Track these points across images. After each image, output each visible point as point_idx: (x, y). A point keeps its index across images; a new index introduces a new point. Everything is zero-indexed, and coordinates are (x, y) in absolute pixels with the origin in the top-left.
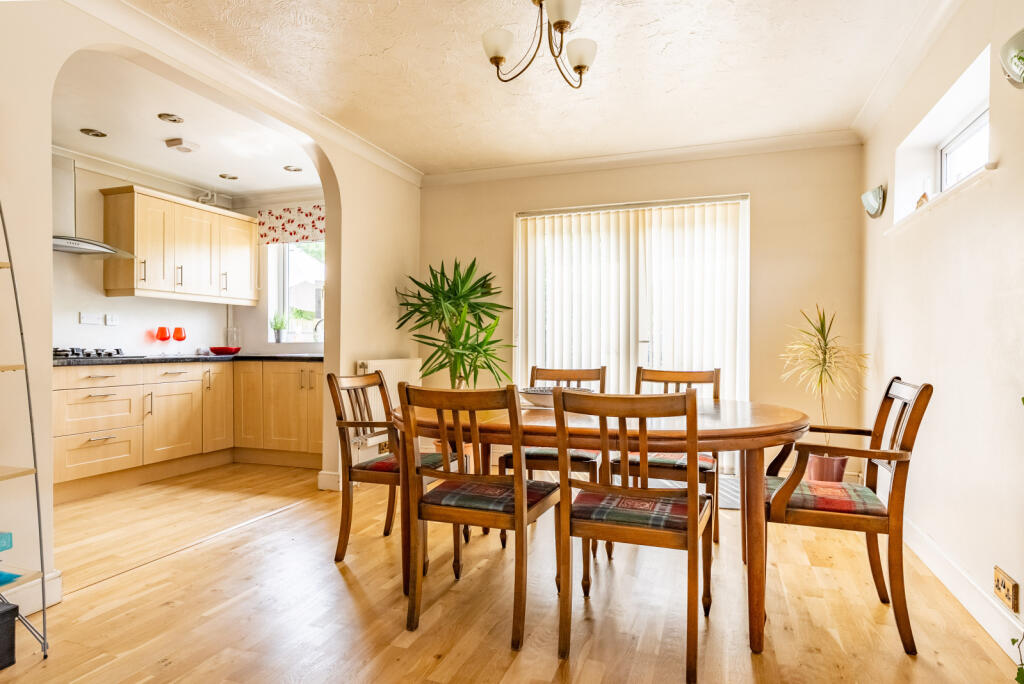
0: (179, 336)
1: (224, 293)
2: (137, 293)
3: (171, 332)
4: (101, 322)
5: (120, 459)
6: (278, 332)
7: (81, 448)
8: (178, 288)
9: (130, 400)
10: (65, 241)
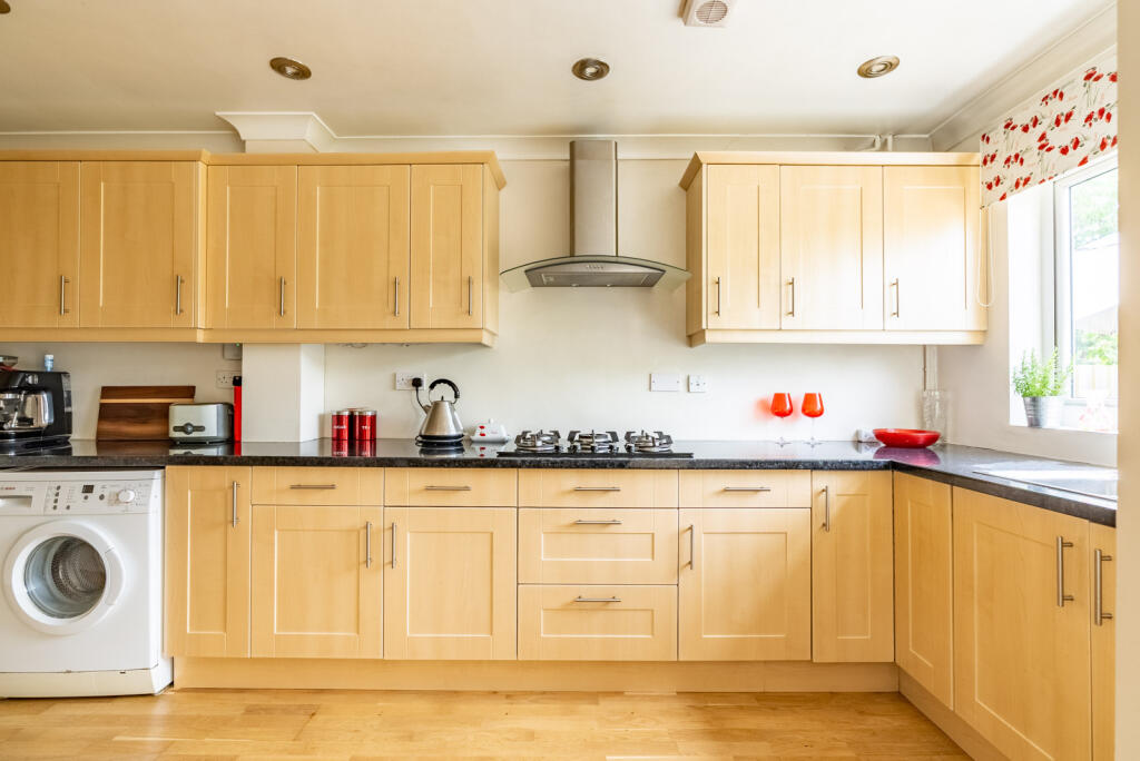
0: (812, 408)
1: (892, 323)
2: (709, 337)
3: (799, 403)
4: (682, 386)
5: (632, 640)
6: (1034, 402)
7: (566, 608)
8: (788, 322)
9: (653, 534)
10: (588, 265)
